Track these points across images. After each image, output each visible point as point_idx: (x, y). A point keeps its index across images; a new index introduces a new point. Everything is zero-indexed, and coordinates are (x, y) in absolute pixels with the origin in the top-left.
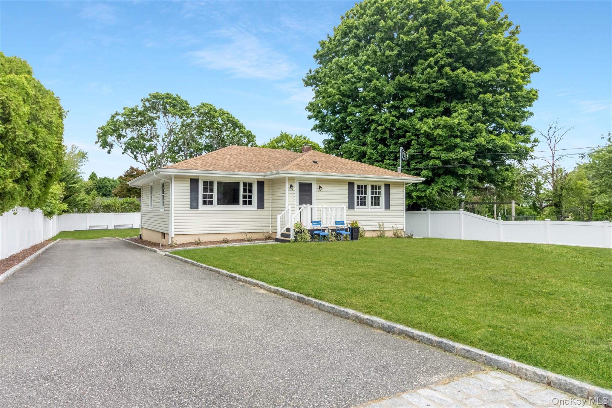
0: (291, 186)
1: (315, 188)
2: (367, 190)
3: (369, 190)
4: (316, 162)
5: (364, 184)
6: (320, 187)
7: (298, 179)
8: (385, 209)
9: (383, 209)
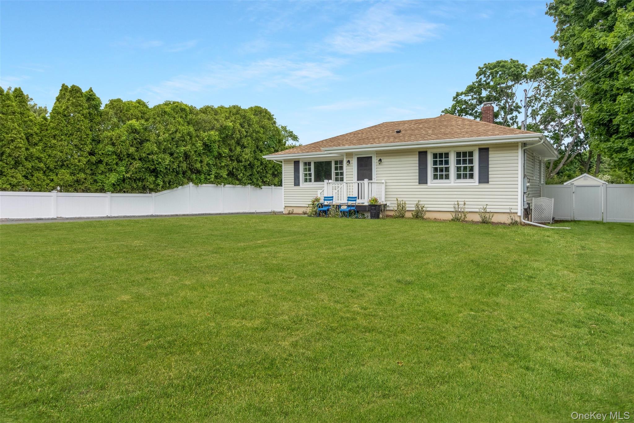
0: (349, 162)
1: (375, 161)
2: (449, 159)
3: (452, 159)
4: (398, 132)
5: (443, 151)
6: (380, 160)
7: (356, 154)
8: (480, 183)
9: (477, 184)
